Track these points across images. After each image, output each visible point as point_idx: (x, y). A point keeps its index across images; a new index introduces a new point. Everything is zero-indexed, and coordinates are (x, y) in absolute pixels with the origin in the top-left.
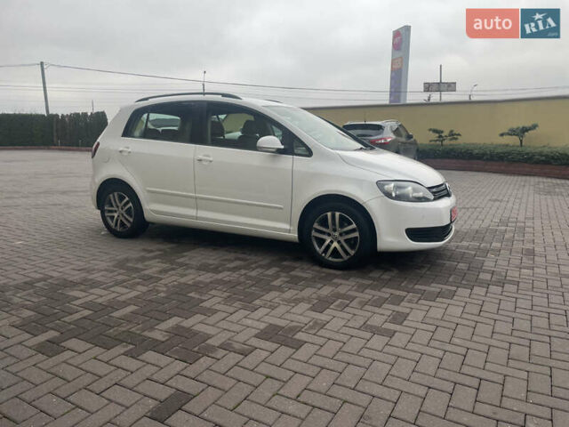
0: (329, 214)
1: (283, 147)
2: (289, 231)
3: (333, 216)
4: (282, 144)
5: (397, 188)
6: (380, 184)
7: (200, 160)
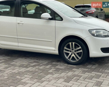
0: (70, 43)
1: (51, 17)
2: (55, 50)
3: (72, 44)
4: (51, 16)
5: (97, 32)
6: (90, 31)
7: (19, 23)
